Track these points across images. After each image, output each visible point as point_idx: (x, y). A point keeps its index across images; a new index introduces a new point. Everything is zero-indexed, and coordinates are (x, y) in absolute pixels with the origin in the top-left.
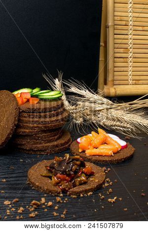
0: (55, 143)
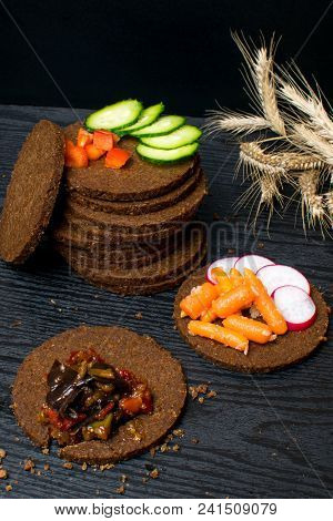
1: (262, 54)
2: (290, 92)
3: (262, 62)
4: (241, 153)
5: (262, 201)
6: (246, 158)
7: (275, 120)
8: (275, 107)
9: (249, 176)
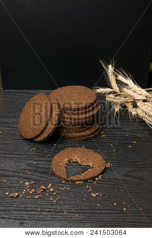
0: (83, 134)
1: (110, 67)
2: (121, 78)
3: (110, 69)
4: (107, 98)
5: (116, 112)
6: (109, 99)
7: (116, 88)
8: (116, 83)
9: (110, 104)
